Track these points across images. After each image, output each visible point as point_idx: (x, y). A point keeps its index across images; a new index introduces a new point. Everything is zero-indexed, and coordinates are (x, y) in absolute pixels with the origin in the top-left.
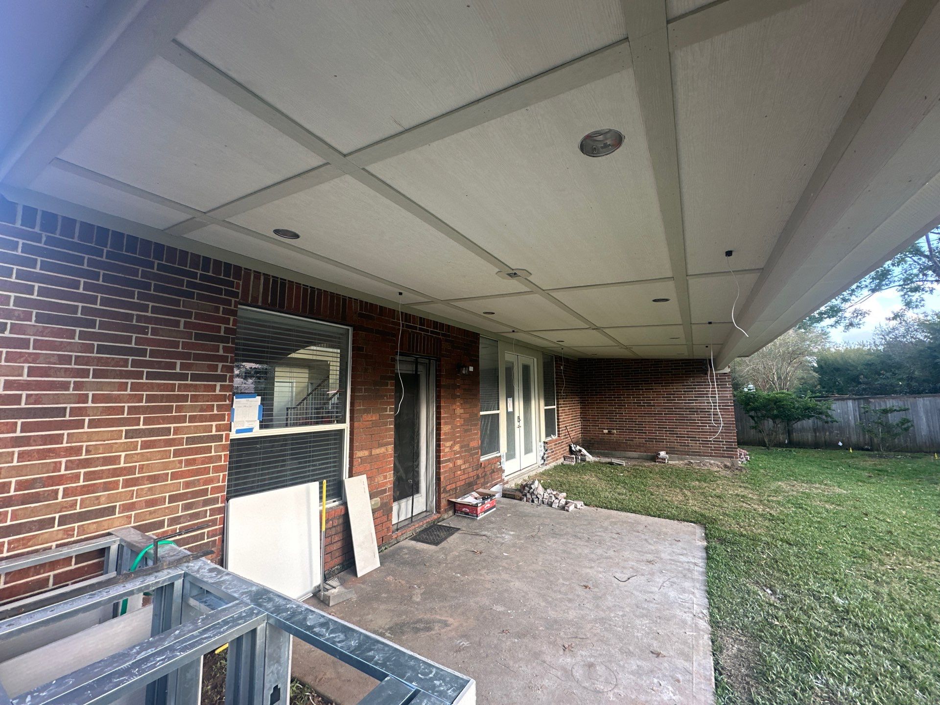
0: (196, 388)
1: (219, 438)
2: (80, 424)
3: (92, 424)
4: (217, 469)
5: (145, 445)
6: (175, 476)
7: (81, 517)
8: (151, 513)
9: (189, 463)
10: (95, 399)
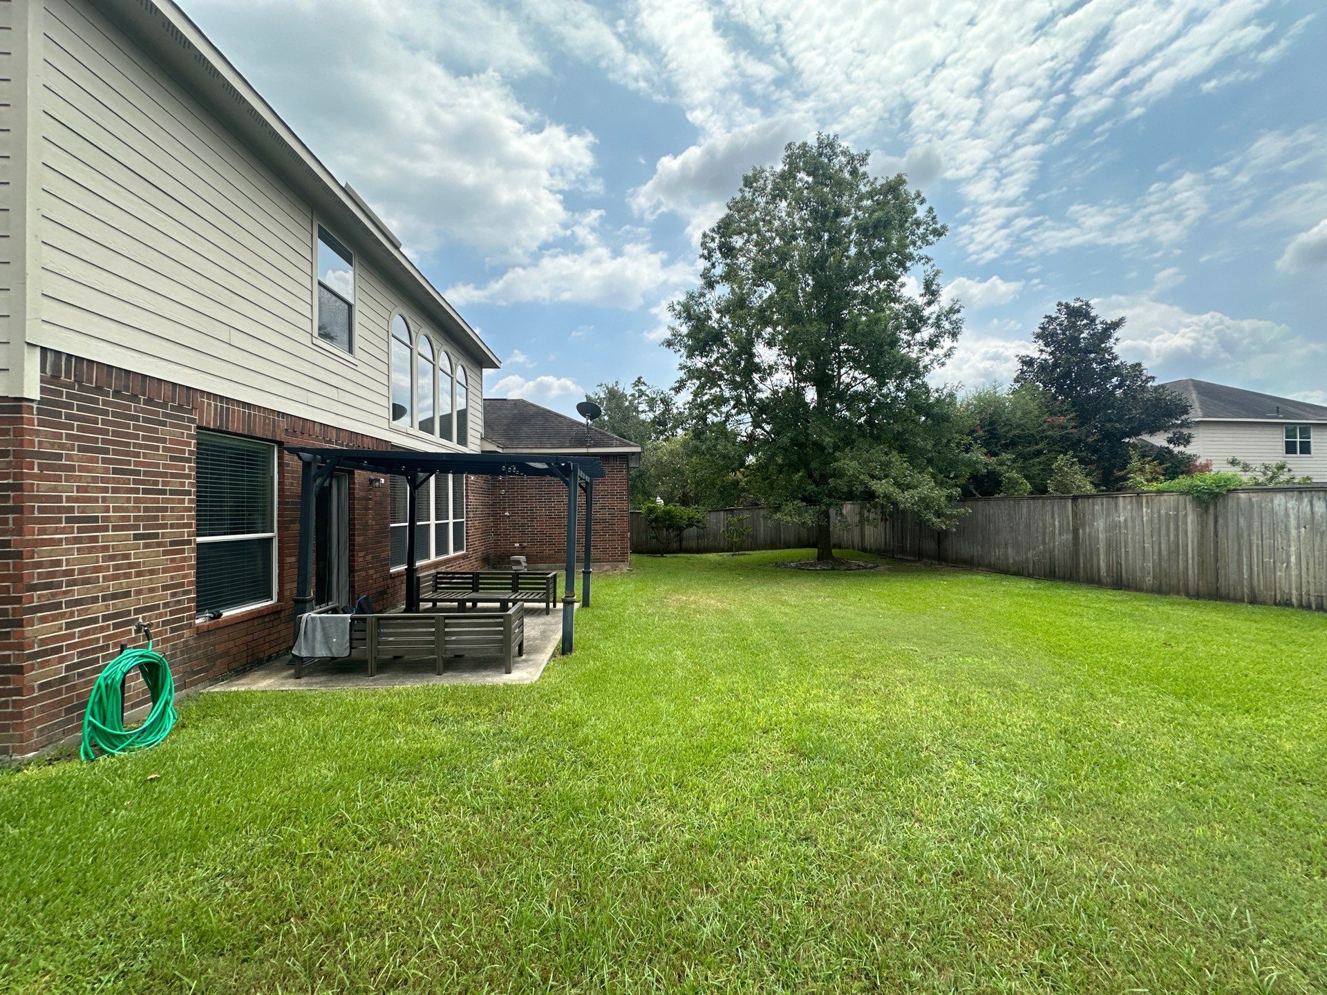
0: (172, 501)
1: (189, 542)
2: (106, 529)
3: (115, 528)
4: (190, 567)
5: (146, 546)
6: (165, 570)
7: (114, 596)
8: (152, 597)
9: (173, 560)
10: (116, 509)
